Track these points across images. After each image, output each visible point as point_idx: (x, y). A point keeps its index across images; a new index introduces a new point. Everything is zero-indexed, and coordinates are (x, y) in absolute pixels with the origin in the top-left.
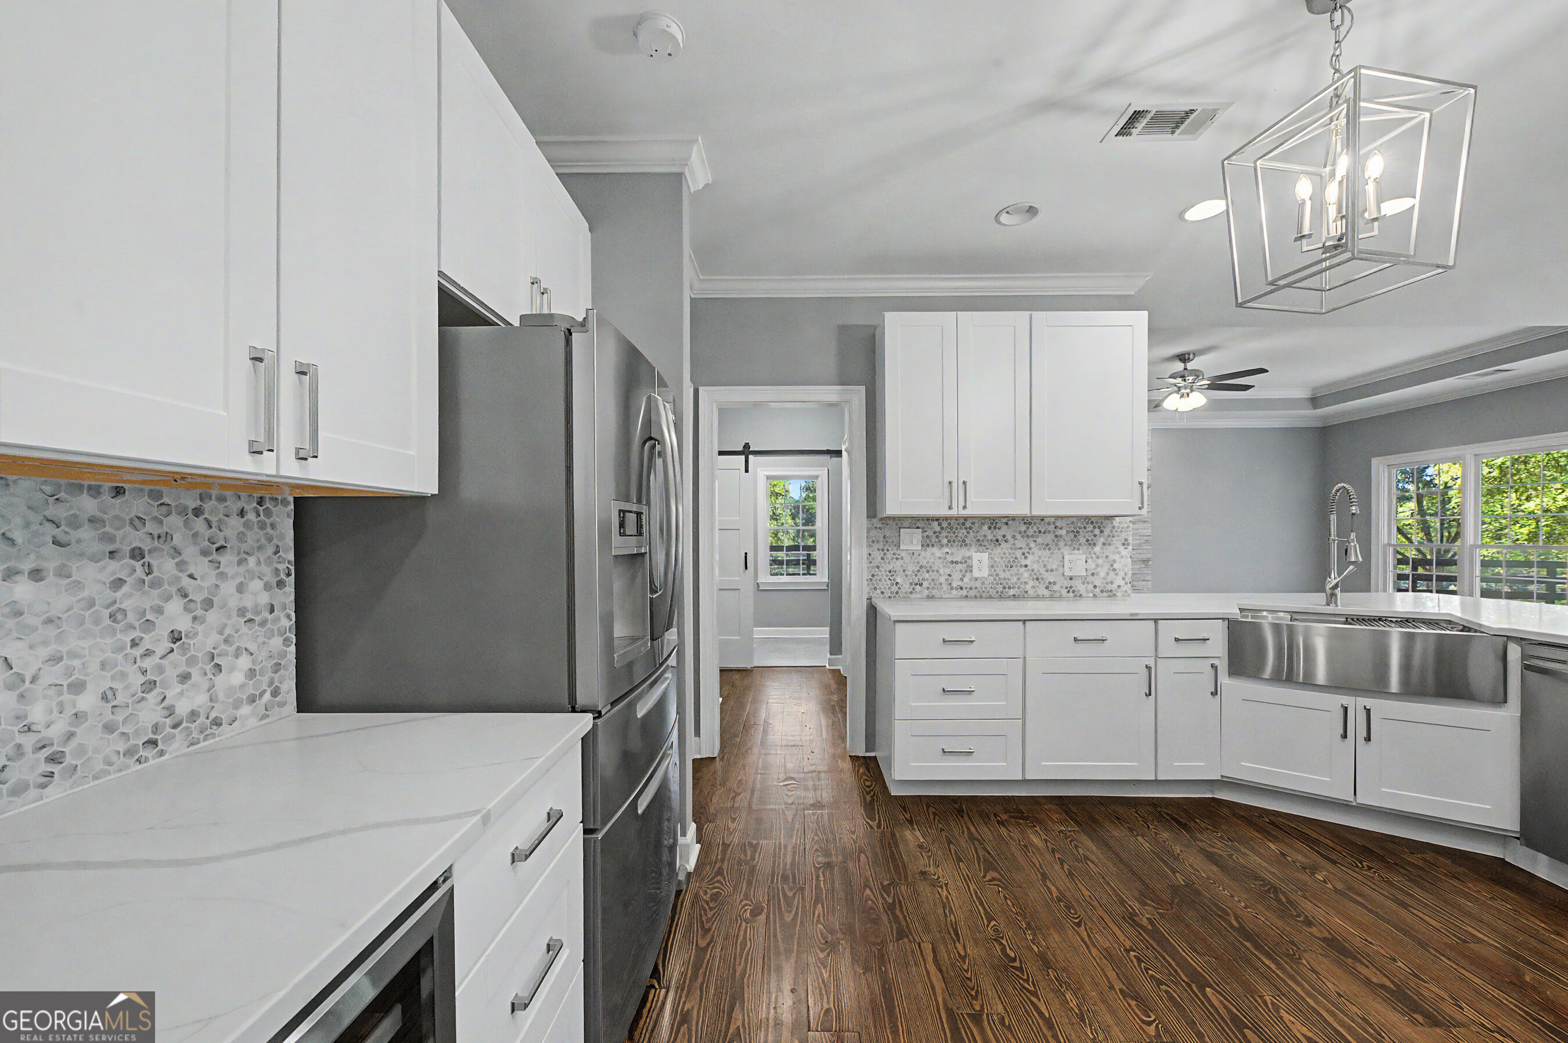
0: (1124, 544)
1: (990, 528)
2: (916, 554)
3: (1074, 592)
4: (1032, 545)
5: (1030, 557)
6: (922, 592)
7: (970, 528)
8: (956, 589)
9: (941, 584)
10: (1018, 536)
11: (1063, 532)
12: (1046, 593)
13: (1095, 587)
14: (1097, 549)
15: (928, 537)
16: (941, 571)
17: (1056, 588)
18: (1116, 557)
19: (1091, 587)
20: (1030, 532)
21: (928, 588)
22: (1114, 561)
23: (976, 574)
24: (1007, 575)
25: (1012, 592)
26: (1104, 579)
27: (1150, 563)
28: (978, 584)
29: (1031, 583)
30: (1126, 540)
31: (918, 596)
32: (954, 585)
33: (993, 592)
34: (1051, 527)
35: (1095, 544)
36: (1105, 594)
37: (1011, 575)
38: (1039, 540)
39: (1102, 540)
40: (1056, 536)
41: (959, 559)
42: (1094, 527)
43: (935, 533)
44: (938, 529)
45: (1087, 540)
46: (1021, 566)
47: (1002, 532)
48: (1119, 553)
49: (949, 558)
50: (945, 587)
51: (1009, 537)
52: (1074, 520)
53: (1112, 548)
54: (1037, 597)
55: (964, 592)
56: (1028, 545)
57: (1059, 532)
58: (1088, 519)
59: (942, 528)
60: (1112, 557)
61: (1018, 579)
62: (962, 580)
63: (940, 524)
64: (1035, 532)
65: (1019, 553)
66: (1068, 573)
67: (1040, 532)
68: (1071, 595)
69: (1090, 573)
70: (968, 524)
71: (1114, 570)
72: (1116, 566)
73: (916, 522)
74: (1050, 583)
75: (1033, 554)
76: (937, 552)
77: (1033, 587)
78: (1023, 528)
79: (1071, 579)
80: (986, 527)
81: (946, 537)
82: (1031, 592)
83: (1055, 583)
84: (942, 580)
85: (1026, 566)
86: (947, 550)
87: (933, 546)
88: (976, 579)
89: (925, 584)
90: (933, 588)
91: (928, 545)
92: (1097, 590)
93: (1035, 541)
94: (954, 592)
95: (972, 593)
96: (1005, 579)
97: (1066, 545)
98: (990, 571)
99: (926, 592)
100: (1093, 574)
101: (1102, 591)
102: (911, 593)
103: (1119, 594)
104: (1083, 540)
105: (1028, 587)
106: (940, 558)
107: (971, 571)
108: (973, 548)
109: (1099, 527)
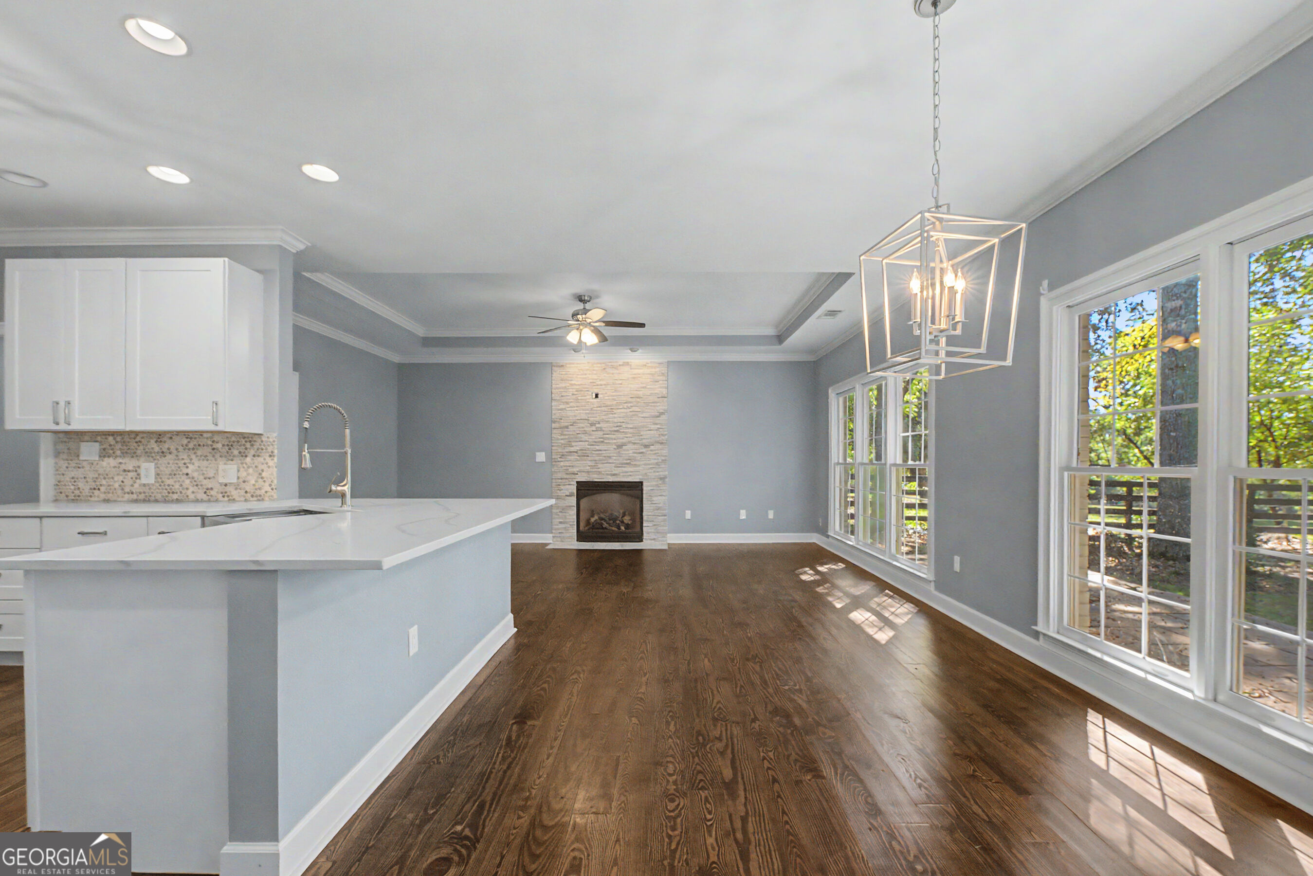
0: (270, 456)
1: (156, 442)
2: (95, 463)
3: (228, 496)
4: (193, 457)
5: (191, 467)
6: (99, 495)
7: (140, 442)
8: (128, 493)
9: (115, 489)
10: (181, 448)
11: (219, 446)
12: (205, 497)
13: (246, 492)
14: (248, 460)
15: (104, 449)
16: (116, 479)
17: (213, 493)
18: (264, 467)
19: (242, 492)
20: (191, 446)
21: (105, 493)
22: (263, 471)
23: (144, 481)
24: (171, 482)
25: (175, 496)
26: (254, 485)
27: (667, 480)
28: (146, 489)
29: (191, 489)
30: (272, 452)
31: (96, 499)
32: (127, 489)
33: (159, 497)
34: (210, 443)
35: (246, 456)
36: (255, 499)
37: (175, 482)
38: (199, 453)
39: (252, 452)
40: (214, 449)
41: (131, 468)
42: (246, 442)
43: (110, 445)
44: (113, 442)
45: (240, 453)
46: (183, 474)
47: (166, 446)
48: (267, 463)
49: (123, 467)
50: (120, 492)
51: (172, 448)
52: (228, 435)
53: (261, 459)
54: (197, 501)
55: (135, 496)
56: (189, 456)
57: (215, 446)
58: (242, 435)
59: (117, 442)
60: (261, 467)
61: (181, 485)
62: (132, 486)
63: (115, 439)
64: (195, 445)
65: (181, 463)
66: (221, 480)
67: (199, 445)
68: (226, 499)
69: (241, 480)
70: (138, 439)
71: (262, 478)
72: (264, 474)
73: (95, 436)
74: (207, 489)
75: (193, 464)
76: (112, 462)
77: (193, 492)
78: (185, 441)
79: (226, 485)
80: (153, 441)
81: (120, 449)
82: (192, 497)
83: (212, 489)
84: (116, 485)
85: (187, 474)
86: (121, 461)
87: (109, 457)
88: (144, 485)
89: (103, 489)
90: (109, 493)
91: (104, 457)
92: (249, 495)
93: (195, 453)
94: (127, 496)
95: (142, 497)
96: (169, 485)
97: (221, 456)
98: (156, 478)
99: (103, 496)
100: (244, 482)
101: (252, 496)
102: (91, 496)
103: (266, 499)
104: (236, 452)
105: (189, 492)
106: (115, 467)
107: (140, 479)
108: (142, 459)
109: (250, 441)
